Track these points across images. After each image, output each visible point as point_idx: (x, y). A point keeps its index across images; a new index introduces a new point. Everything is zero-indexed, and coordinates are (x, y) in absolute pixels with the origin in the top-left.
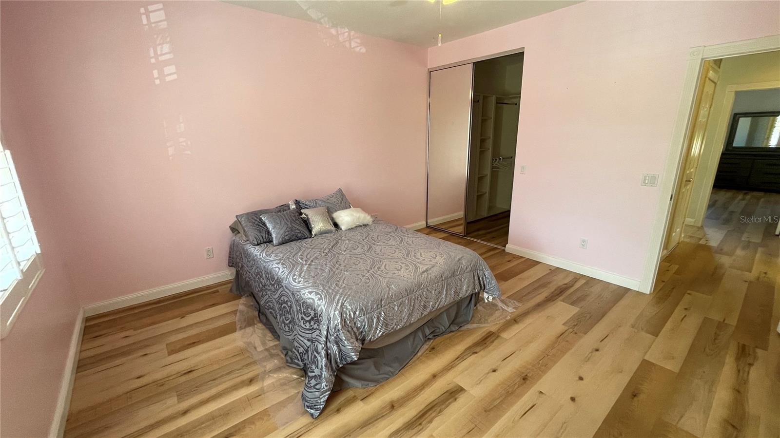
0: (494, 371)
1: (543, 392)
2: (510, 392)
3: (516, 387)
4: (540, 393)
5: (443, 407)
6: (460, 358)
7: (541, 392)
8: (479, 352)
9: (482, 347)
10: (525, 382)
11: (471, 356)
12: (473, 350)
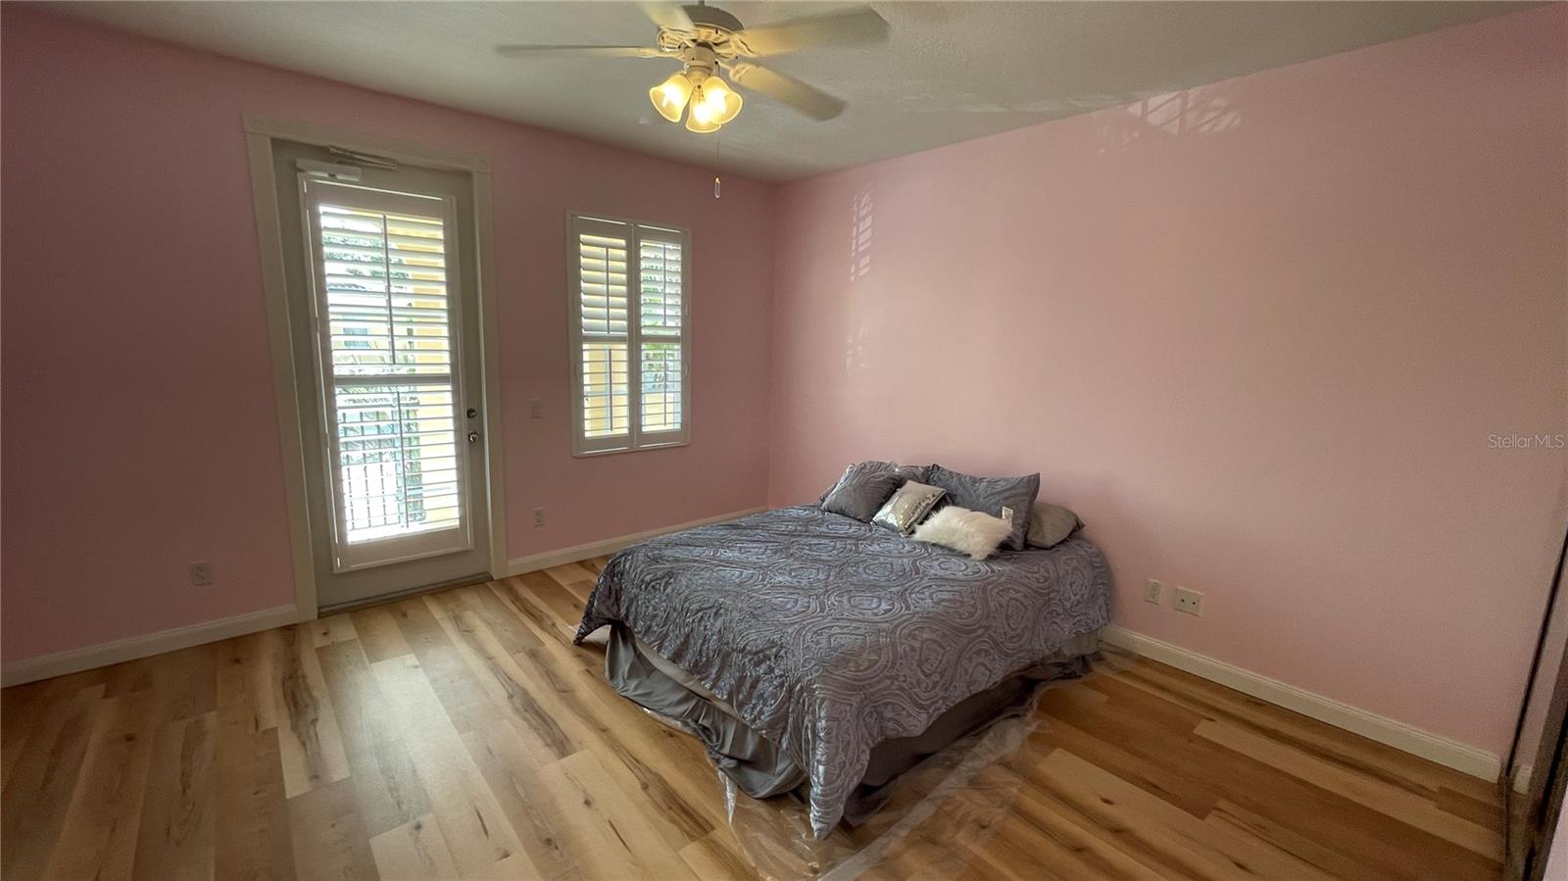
0: (587, 803)
1: (505, 859)
2: (529, 810)
3: (537, 822)
4: (507, 852)
5: (542, 732)
6: (635, 763)
7: (507, 856)
8: (648, 794)
9: (658, 799)
10: (540, 840)
11: (639, 779)
12: (651, 782)
